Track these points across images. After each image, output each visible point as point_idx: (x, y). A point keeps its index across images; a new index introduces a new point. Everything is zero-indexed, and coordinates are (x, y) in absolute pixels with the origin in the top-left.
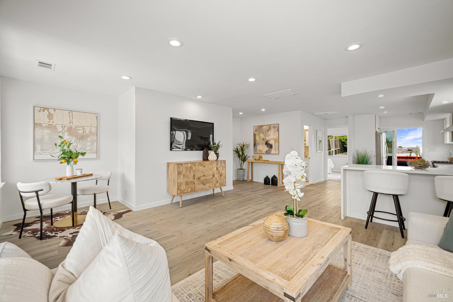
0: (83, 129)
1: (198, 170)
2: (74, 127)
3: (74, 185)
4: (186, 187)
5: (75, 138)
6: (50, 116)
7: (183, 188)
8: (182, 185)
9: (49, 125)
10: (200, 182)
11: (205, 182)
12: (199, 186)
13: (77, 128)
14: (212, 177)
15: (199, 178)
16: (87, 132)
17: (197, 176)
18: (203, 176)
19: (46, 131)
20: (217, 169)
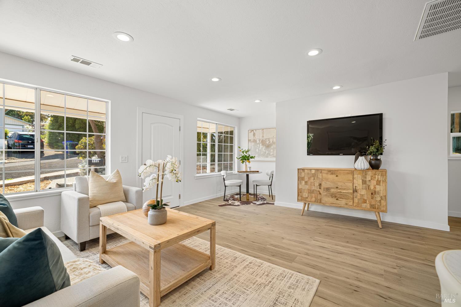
0: (269, 140)
1: (327, 180)
2: (264, 139)
3: (248, 176)
4: (308, 196)
5: (265, 147)
6: (254, 135)
7: (305, 195)
8: (304, 192)
9: (254, 140)
10: (329, 194)
11: (338, 196)
12: (328, 200)
13: (266, 140)
14: (351, 191)
15: (328, 189)
16: (271, 142)
17: (324, 185)
18: (334, 188)
19: (253, 144)
20: (364, 182)
